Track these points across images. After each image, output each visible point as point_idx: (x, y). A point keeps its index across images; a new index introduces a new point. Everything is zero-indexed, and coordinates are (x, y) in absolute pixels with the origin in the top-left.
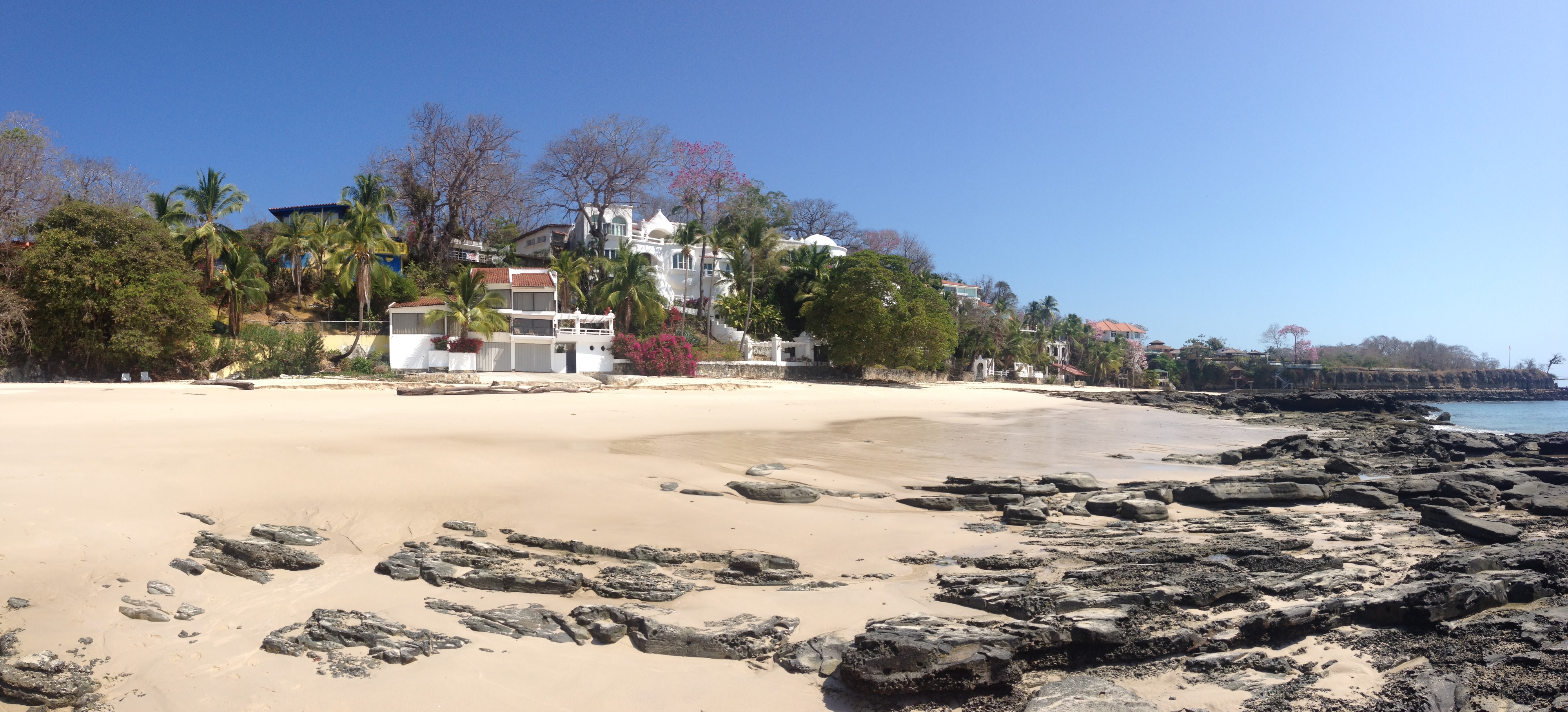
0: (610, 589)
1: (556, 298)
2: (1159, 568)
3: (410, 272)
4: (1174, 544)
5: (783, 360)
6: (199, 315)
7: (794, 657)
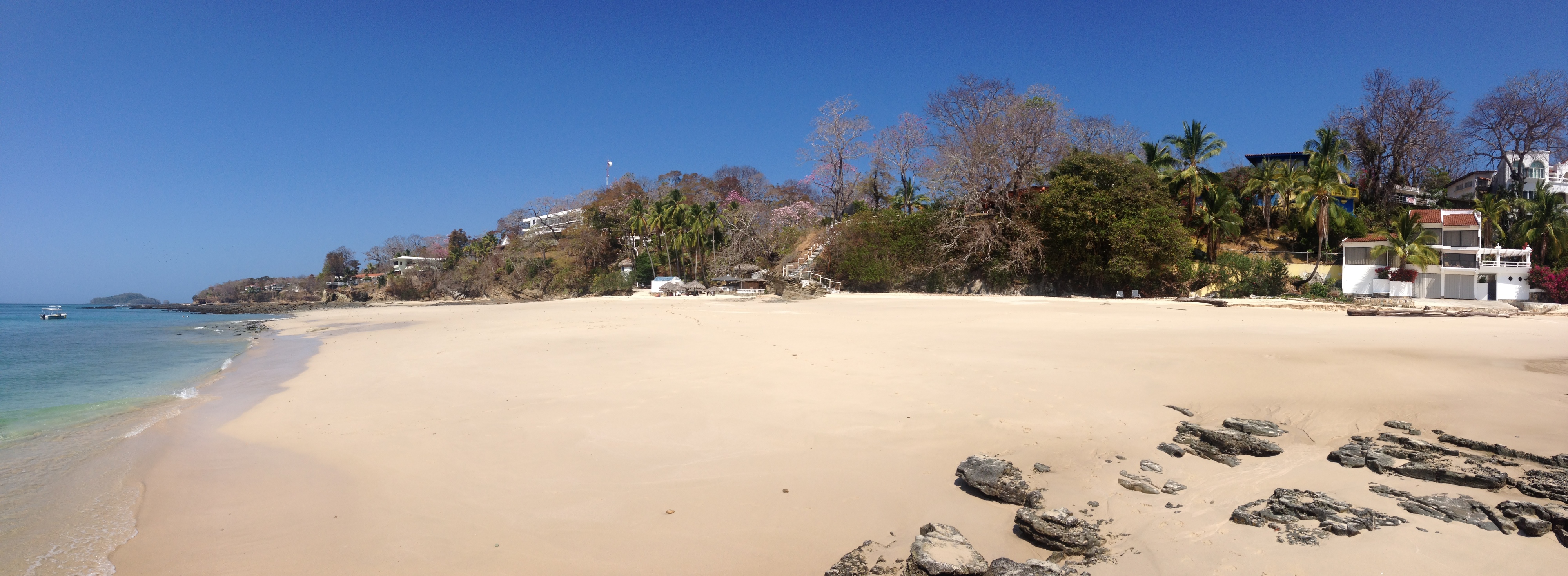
0: (1534, 489)
1: (1480, 236)
3: (1361, 212)
6: (1181, 243)
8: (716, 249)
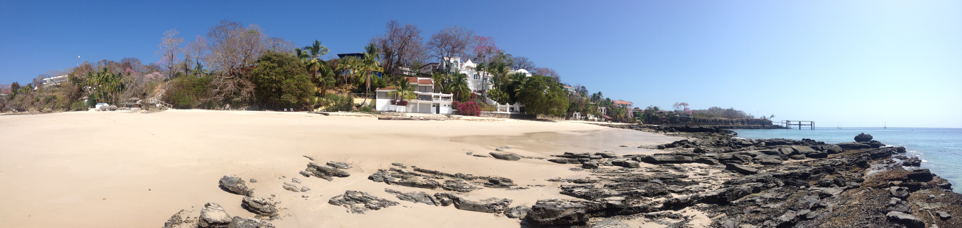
0: (448, 187)
1: (433, 88)
2: (636, 184)
3: (384, 78)
4: (641, 176)
5: (509, 112)
6: (311, 89)
7: (510, 213)
8: (122, 92)
